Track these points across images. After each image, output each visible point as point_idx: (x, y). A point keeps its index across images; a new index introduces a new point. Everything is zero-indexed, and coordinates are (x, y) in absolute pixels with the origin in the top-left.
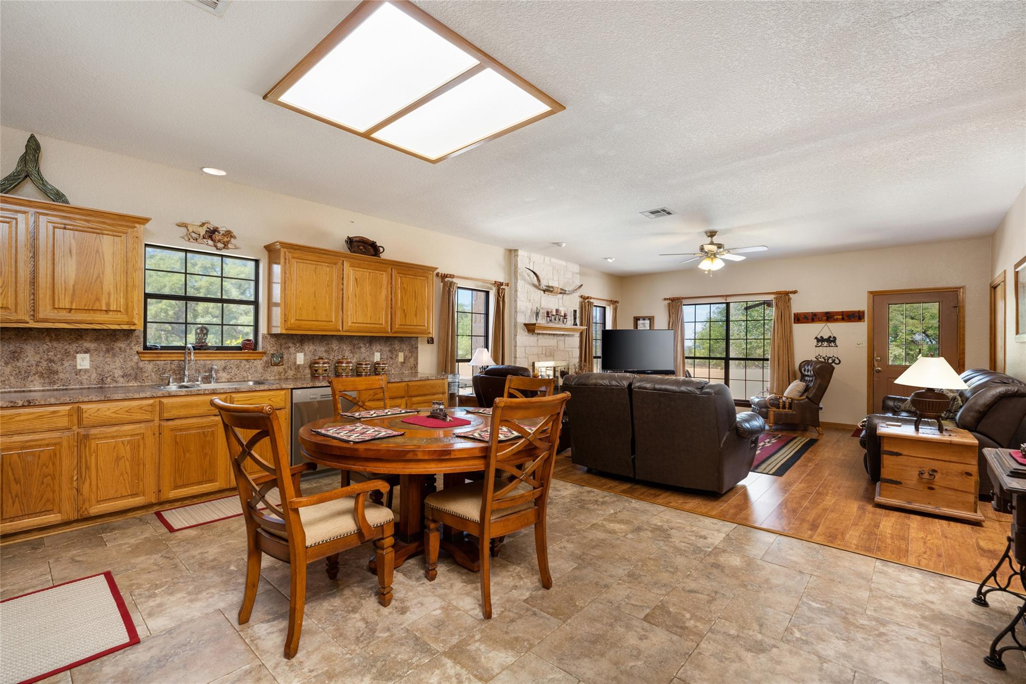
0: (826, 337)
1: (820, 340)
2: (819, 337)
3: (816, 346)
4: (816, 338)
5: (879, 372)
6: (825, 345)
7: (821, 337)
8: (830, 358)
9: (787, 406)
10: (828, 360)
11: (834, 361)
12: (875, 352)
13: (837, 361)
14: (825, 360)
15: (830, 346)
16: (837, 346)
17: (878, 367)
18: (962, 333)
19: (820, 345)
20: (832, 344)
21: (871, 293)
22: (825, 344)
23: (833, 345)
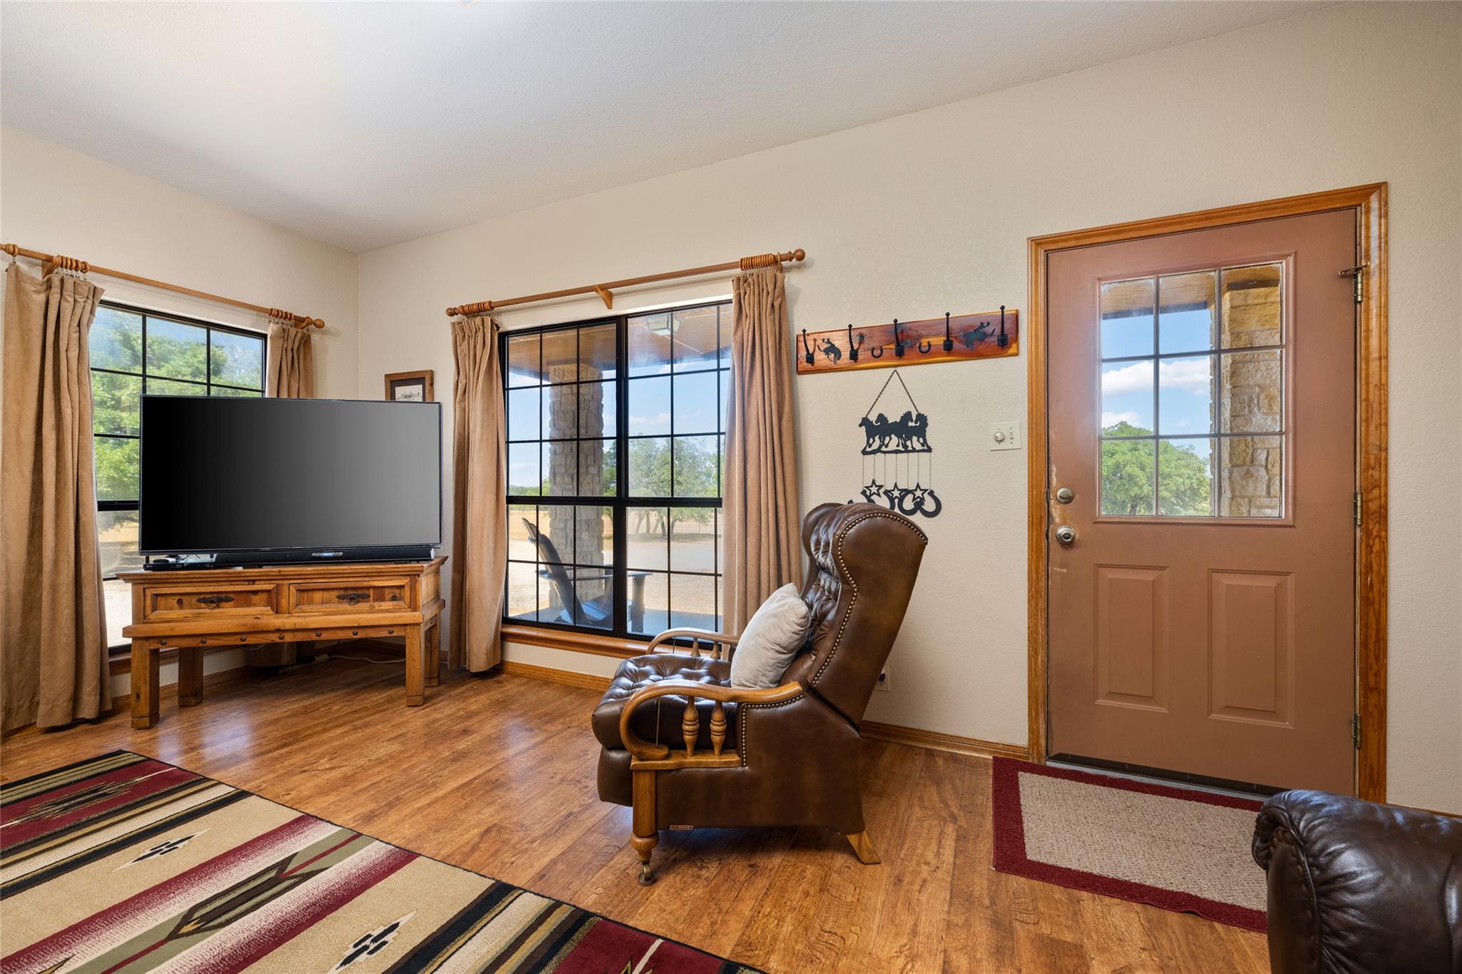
0: (894, 417)
1: (877, 429)
2: (873, 418)
3: (864, 452)
4: (865, 422)
5: (1067, 543)
6: (892, 446)
7: (881, 418)
8: (907, 492)
9: (716, 739)
10: (901, 500)
11: (919, 505)
12: (1054, 469)
13: (929, 505)
14: (892, 500)
15: (907, 451)
16: (929, 450)
17: (1064, 523)
18: (1374, 380)
19: (875, 446)
20: (915, 443)
21: (1037, 242)
22: (893, 442)
23: (918, 447)
